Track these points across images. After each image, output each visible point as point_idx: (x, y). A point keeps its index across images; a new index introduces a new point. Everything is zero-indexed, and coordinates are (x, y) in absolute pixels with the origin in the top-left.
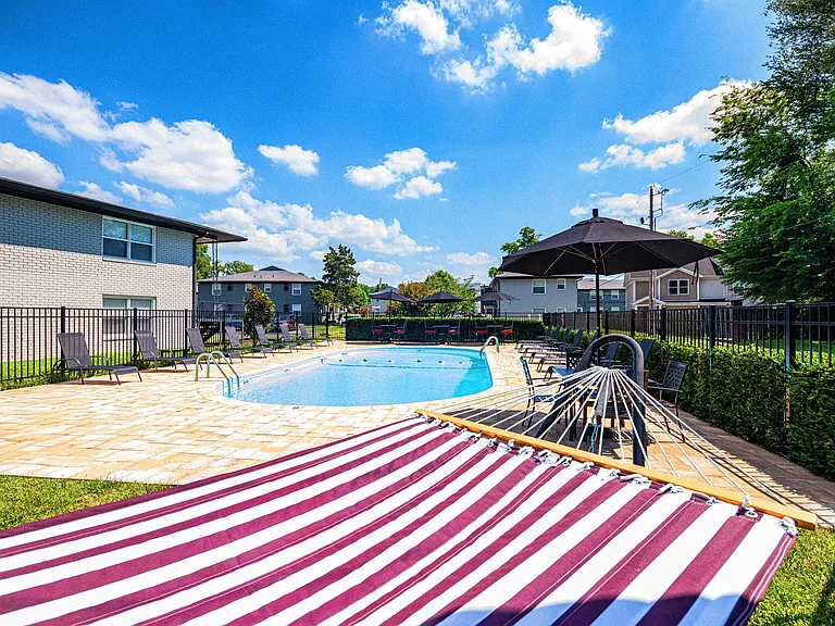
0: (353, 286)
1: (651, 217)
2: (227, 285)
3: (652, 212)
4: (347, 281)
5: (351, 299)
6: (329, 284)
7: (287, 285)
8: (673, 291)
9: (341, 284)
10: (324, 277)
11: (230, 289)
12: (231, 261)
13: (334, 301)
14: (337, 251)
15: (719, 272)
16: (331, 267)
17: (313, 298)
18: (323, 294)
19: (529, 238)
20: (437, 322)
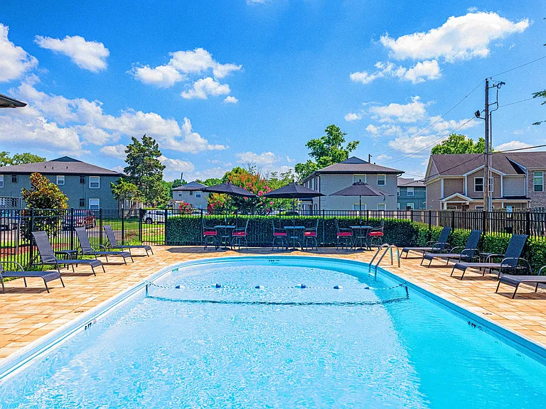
0: (159, 179)
1: (487, 110)
2: (10, 177)
3: (487, 105)
4: (151, 175)
6: (132, 177)
7: (83, 177)
9: (145, 177)
10: (126, 170)
11: (14, 180)
12: (21, 153)
13: (138, 195)
14: (141, 142)
15: (519, 171)
16: (134, 158)
17: (113, 192)
18: (125, 188)
19: (334, 135)
20: (289, 222)
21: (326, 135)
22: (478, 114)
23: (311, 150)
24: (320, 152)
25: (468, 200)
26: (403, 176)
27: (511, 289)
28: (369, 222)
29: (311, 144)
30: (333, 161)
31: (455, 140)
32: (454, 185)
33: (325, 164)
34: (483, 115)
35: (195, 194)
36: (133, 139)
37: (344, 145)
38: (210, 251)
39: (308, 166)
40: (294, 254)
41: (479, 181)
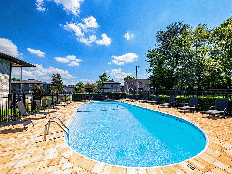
0: (61, 85)
4: (59, 84)
5: (61, 89)
6: (54, 85)
8: (134, 86)
10: (52, 83)
11: (15, 86)
13: (55, 89)
14: (56, 75)
15: (141, 83)
16: (54, 80)
17: (48, 88)
18: (52, 87)
19: (105, 75)
20: (102, 94)
21: (103, 75)
22: (135, 72)
23: (99, 78)
24: (101, 79)
25: (133, 89)
26: (121, 84)
27: (148, 104)
28: (118, 94)
29: (99, 77)
30: (105, 81)
31: (129, 77)
32: (130, 86)
33: (103, 81)
34: (136, 72)
35: (70, 89)
36: (54, 74)
37: (107, 77)
38: (84, 101)
39: (99, 82)
40: (104, 101)
41: (134, 85)
